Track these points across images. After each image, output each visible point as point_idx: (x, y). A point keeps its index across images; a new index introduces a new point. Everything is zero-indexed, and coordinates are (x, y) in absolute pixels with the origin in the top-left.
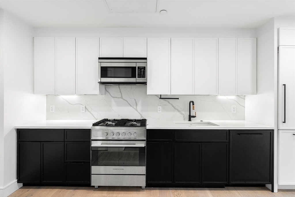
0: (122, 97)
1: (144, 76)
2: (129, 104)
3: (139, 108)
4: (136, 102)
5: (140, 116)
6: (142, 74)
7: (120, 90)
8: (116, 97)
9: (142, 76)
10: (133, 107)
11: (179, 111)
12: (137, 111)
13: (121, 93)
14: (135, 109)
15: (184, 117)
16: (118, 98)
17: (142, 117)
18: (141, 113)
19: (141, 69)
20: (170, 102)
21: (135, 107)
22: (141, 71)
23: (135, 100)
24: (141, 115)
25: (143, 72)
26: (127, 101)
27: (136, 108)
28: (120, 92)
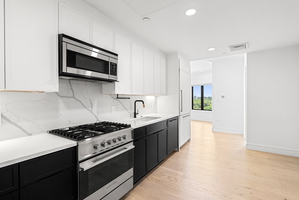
0: (74, 97)
1: (115, 73)
2: (84, 106)
3: (95, 109)
4: (91, 103)
5: (96, 119)
6: (114, 71)
7: (71, 86)
8: (66, 97)
9: (114, 73)
10: (88, 109)
11: (127, 110)
12: (93, 113)
13: (73, 91)
14: (90, 111)
15: (130, 115)
16: (69, 97)
17: (98, 120)
18: (97, 116)
19: (113, 65)
20: (121, 102)
21: (90, 109)
22: (113, 68)
23: (90, 100)
24: (97, 117)
25: (115, 69)
26: (81, 102)
27: (92, 110)
28: (72, 89)
